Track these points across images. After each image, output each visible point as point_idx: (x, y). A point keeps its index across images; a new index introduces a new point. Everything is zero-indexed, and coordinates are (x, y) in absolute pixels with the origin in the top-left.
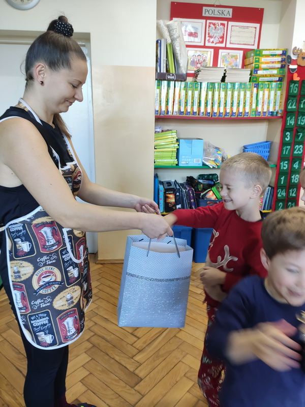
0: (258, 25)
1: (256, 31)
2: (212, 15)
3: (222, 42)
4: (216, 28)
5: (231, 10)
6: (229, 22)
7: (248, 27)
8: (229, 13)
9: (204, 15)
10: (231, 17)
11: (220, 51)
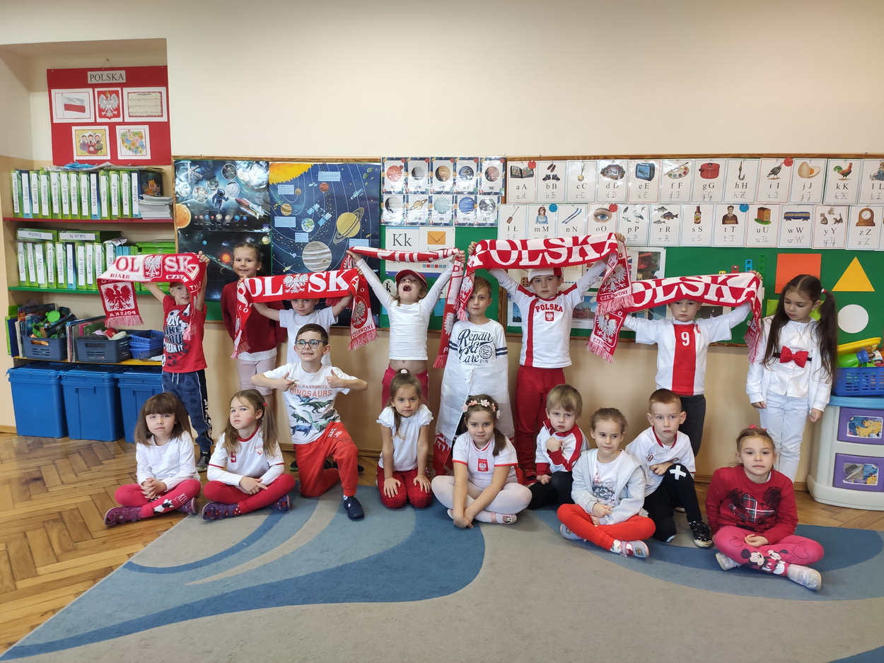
0: (163, 89)
1: (161, 97)
2: (101, 82)
3: (118, 116)
4: (107, 97)
5: (123, 73)
6: (124, 89)
7: (149, 93)
8: (120, 76)
9: (89, 82)
10: (125, 81)
11: (118, 128)
